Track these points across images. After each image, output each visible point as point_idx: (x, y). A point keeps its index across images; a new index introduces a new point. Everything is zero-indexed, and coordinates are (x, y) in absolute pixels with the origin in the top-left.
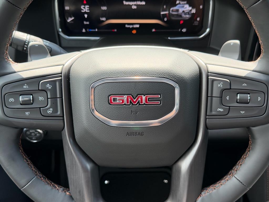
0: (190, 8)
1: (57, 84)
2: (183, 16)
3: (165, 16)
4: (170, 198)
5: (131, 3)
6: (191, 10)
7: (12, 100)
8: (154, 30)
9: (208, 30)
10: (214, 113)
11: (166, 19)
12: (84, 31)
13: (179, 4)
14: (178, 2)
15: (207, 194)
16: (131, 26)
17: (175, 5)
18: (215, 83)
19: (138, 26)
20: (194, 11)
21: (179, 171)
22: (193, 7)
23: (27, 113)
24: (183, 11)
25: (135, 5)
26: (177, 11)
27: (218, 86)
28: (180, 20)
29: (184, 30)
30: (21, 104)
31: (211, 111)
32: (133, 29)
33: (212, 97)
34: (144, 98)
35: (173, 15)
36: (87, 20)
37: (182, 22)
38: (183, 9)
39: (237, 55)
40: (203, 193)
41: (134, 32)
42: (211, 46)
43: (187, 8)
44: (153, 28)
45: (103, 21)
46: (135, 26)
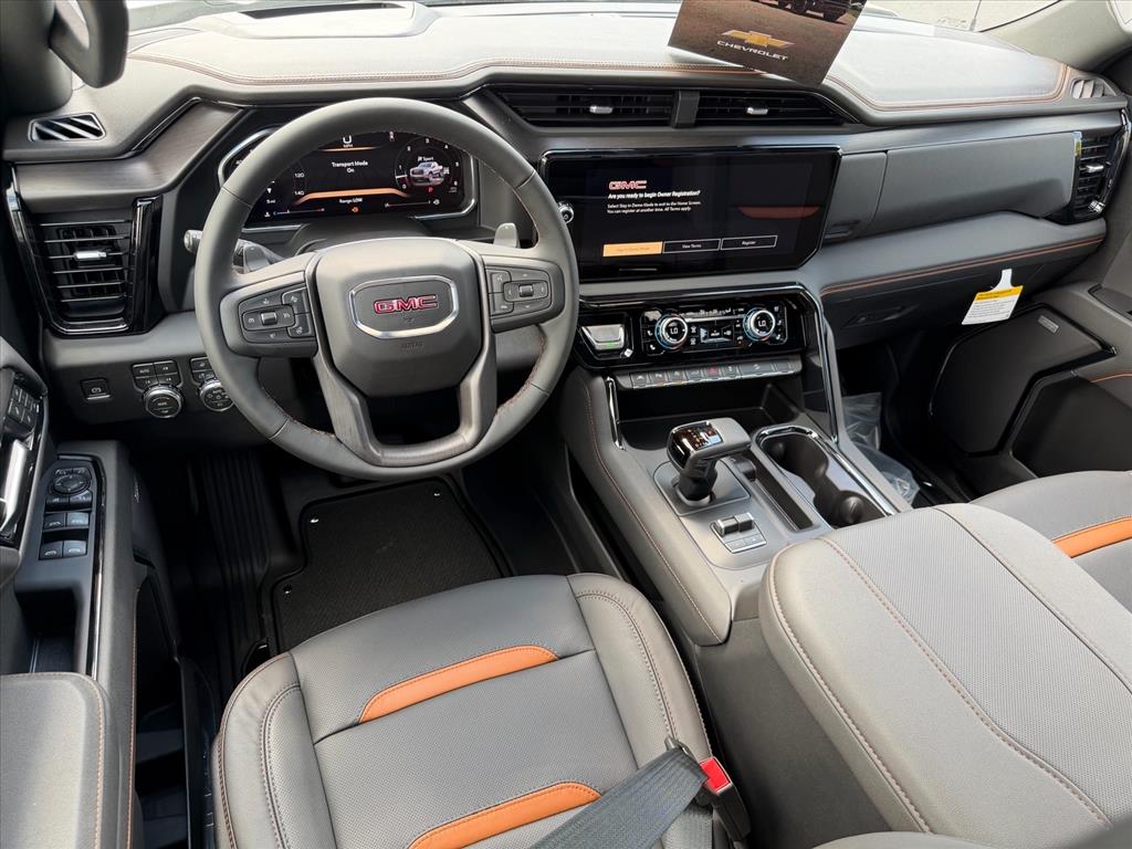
0: (441, 167)
1: (303, 295)
2: (431, 179)
3: (402, 180)
4: (462, 424)
5: (345, 165)
6: (442, 170)
7: (251, 320)
8: (387, 205)
9: (473, 201)
10: (498, 312)
11: (404, 186)
12: (267, 215)
13: (423, 161)
14: (420, 159)
15: (504, 410)
16: (349, 201)
17: (417, 164)
18: (494, 276)
19: (360, 200)
20: (447, 171)
21: (468, 389)
22: (444, 166)
23: (272, 336)
24: (431, 172)
25: (351, 167)
26: (422, 172)
27: (498, 279)
28: (428, 187)
29: (437, 202)
30: (264, 325)
31: (494, 309)
32: (353, 205)
33: (493, 293)
34: (416, 300)
35: (416, 180)
36: (271, 196)
37: (430, 190)
38: (430, 170)
39: (514, 242)
40: (499, 410)
41: (355, 210)
42: (482, 225)
43: (436, 167)
44: (385, 202)
45: (301, 197)
46: (355, 201)
